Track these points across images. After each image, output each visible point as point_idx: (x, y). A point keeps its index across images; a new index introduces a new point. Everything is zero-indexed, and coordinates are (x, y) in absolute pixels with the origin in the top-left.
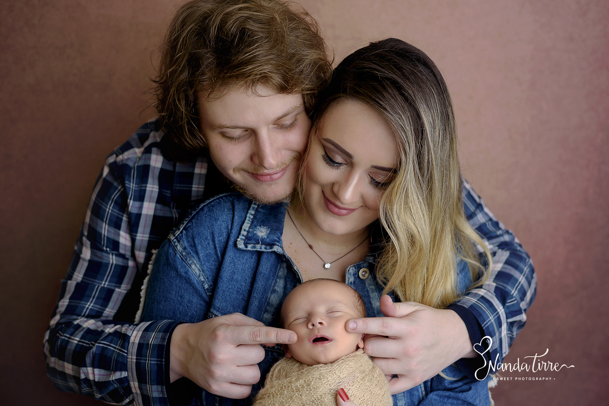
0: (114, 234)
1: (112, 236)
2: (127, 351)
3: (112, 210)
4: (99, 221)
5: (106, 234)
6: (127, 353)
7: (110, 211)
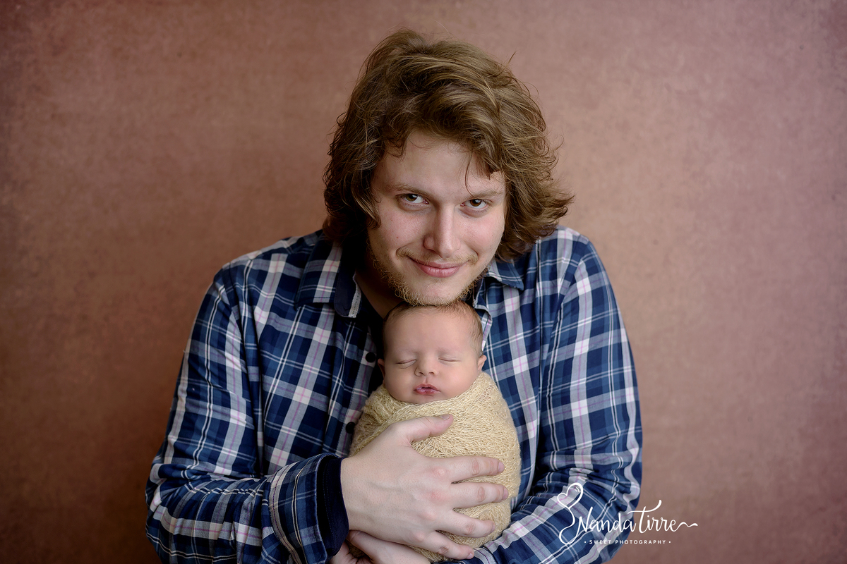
0: (218, 356)
1: (216, 360)
2: (268, 499)
3: (213, 327)
4: (201, 343)
5: (209, 359)
6: (268, 503)
7: (211, 328)
